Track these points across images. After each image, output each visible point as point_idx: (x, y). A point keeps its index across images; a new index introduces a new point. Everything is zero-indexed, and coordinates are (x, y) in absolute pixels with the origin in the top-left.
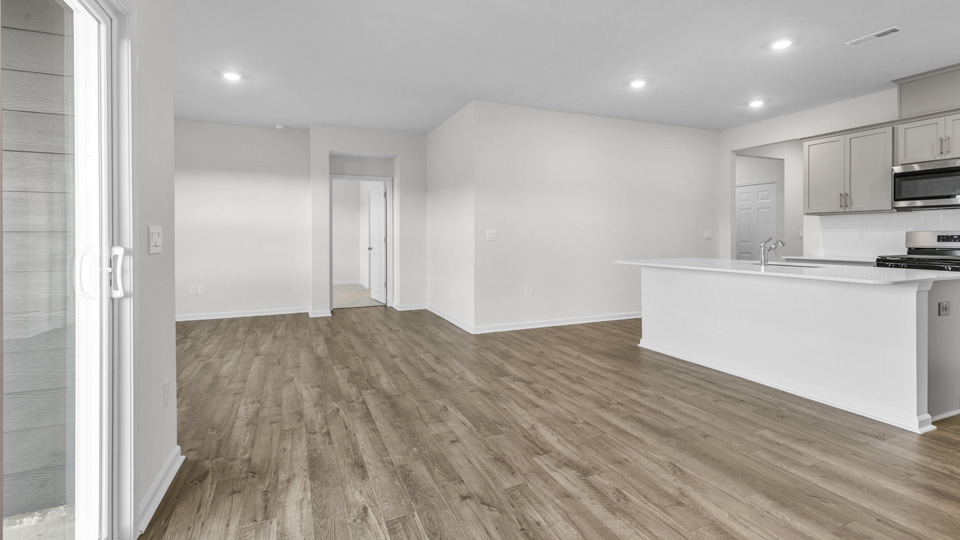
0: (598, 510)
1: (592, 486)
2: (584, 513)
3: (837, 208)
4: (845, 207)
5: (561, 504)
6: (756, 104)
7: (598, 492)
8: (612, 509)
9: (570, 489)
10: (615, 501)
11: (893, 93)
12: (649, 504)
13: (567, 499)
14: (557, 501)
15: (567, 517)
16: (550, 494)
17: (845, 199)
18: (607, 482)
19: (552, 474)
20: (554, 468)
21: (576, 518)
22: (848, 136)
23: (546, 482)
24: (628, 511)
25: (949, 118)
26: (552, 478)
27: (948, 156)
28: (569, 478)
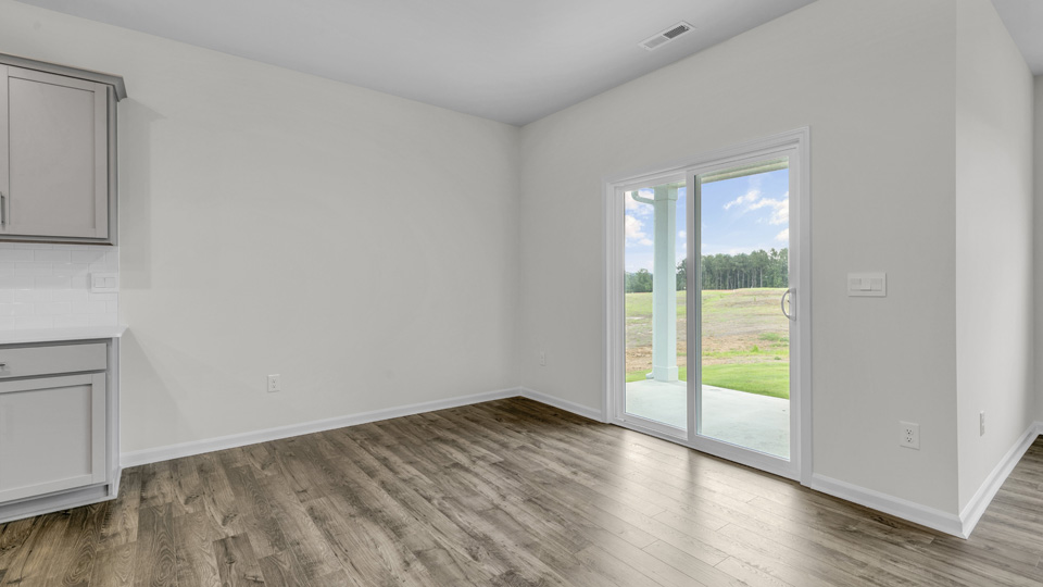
0: (499, 537)
1: (504, 560)
2: (510, 532)
5: (532, 537)
7: (498, 555)
8: (486, 540)
9: (525, 554)
10: (481, 547)
12: (448, 548)
13: (529, 543)
14: (536, 540)
15: (526, 528)
16: (545, 545)
18: (486, 567)
19: (549, 570)
20: (549, 578)
21: (517, 528)
23: (553, 559)
24: (472, 539)
26: (547, 564)
28: (528, 567)
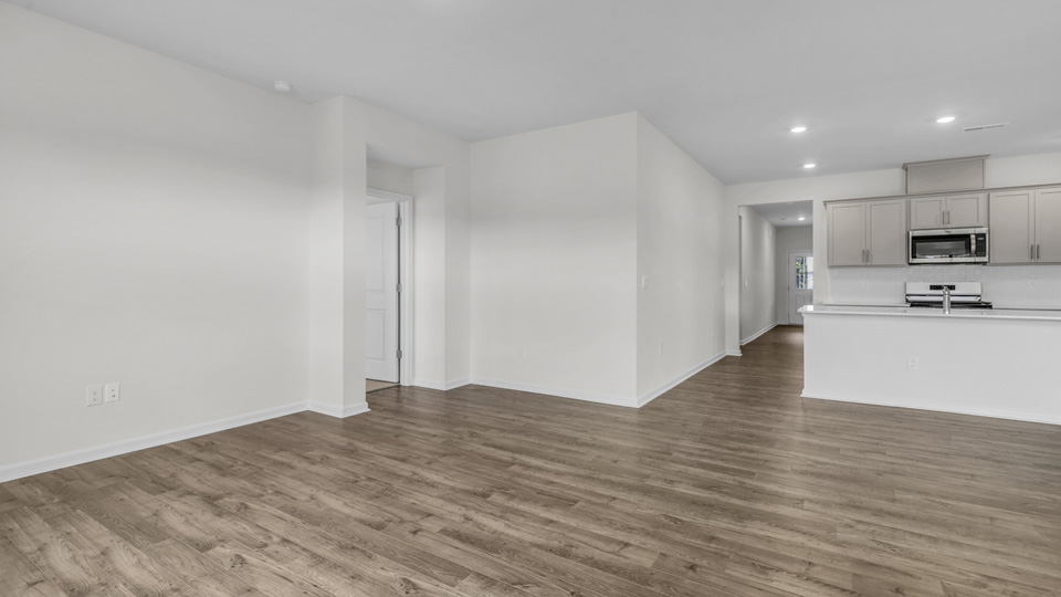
3: (860, 262)
4: (866, 260)
6: (809, 166)
11: (898, 173)
17: (866, 255)
22: (869, 203)
25: (949, 198)
27: (948, 226)
